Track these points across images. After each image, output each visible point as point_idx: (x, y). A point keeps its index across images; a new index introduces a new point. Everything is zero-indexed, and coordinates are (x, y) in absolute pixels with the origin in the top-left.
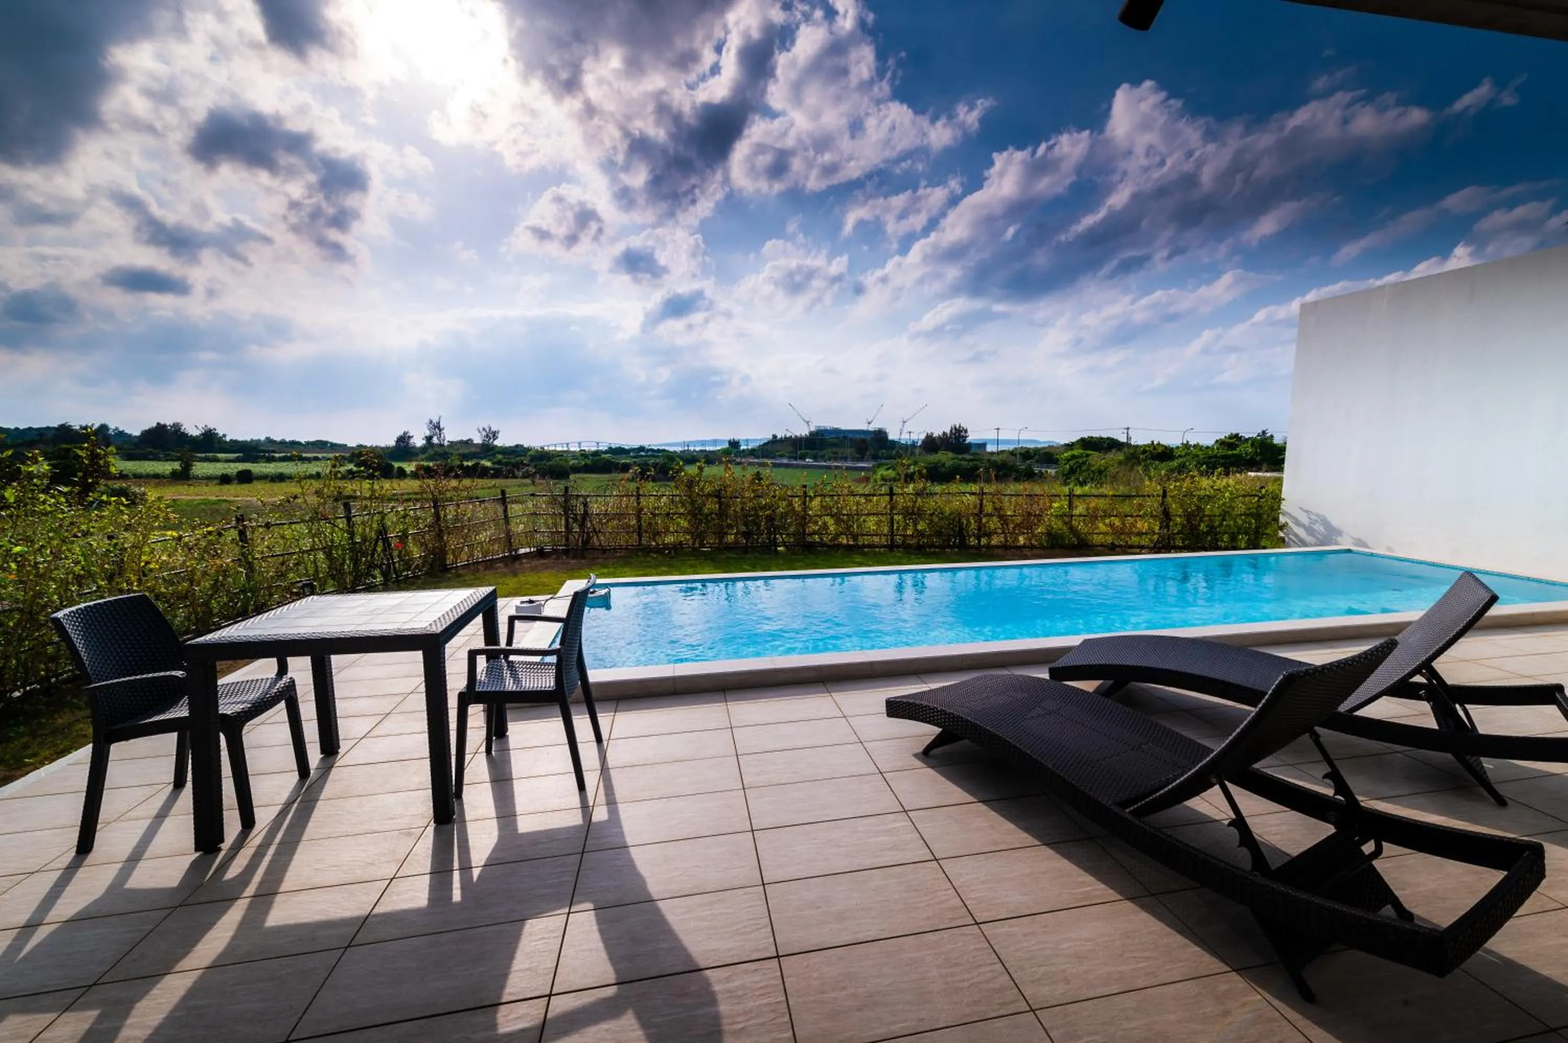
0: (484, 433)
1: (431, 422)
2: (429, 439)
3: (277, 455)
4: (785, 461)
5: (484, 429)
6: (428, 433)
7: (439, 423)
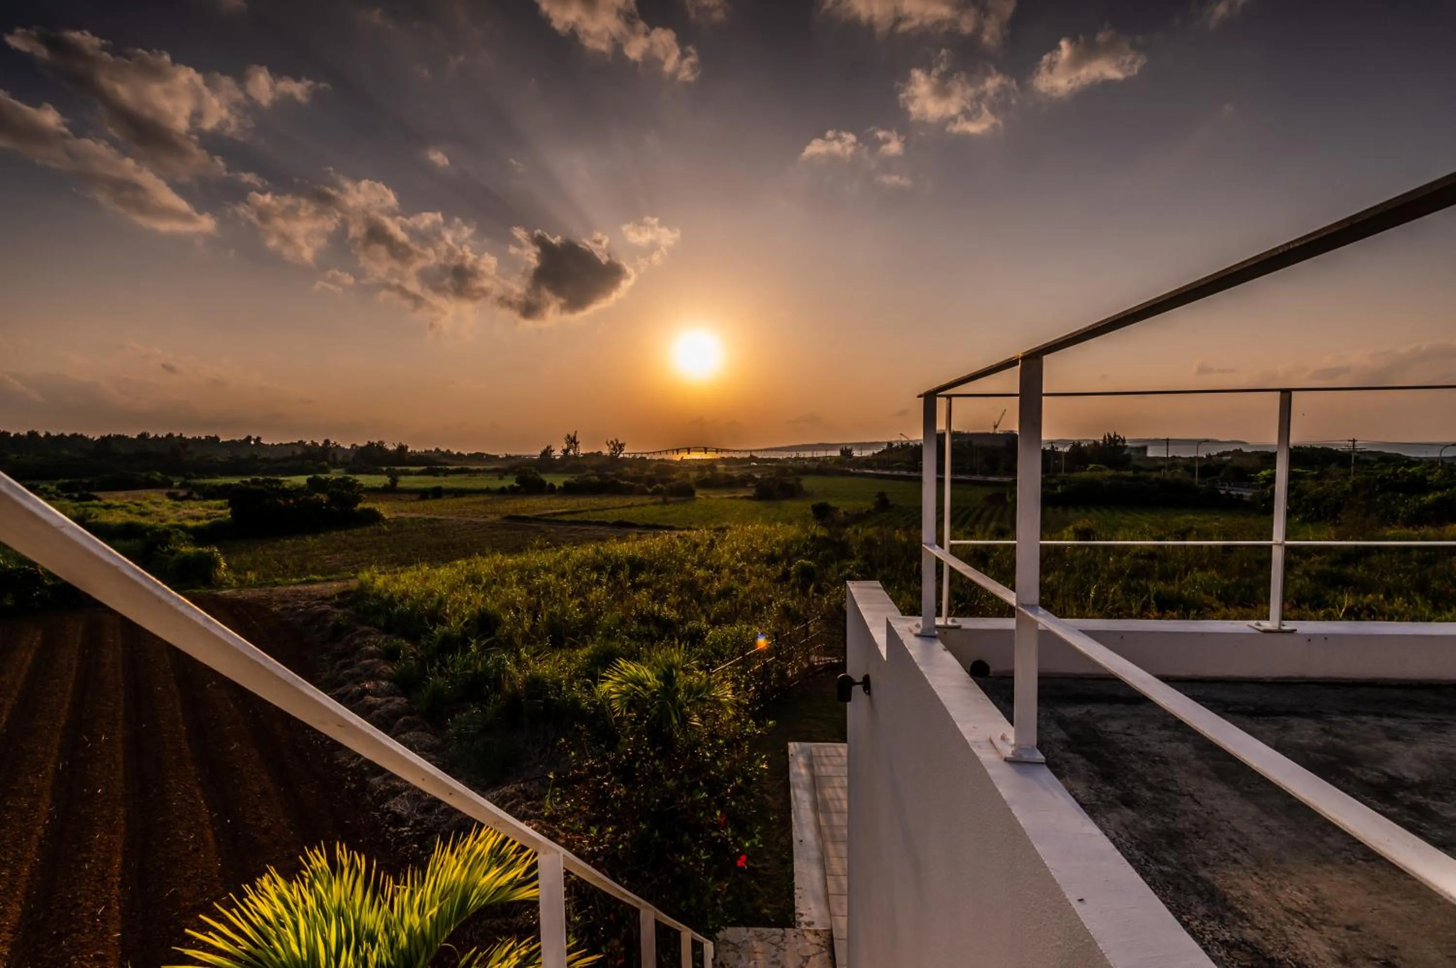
0: (612, 446)
1: (569, 436)
2: (566, 451)
3: (451, 468)
4: (904, 473)
5: (612, 442)
6: (565, 447)
7: (575, 437)
